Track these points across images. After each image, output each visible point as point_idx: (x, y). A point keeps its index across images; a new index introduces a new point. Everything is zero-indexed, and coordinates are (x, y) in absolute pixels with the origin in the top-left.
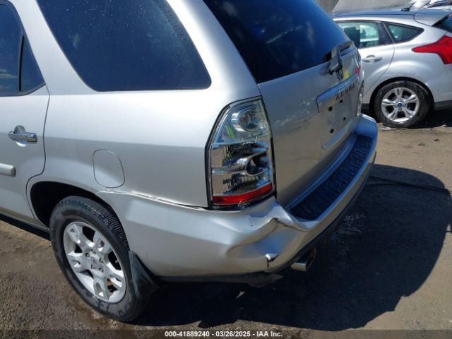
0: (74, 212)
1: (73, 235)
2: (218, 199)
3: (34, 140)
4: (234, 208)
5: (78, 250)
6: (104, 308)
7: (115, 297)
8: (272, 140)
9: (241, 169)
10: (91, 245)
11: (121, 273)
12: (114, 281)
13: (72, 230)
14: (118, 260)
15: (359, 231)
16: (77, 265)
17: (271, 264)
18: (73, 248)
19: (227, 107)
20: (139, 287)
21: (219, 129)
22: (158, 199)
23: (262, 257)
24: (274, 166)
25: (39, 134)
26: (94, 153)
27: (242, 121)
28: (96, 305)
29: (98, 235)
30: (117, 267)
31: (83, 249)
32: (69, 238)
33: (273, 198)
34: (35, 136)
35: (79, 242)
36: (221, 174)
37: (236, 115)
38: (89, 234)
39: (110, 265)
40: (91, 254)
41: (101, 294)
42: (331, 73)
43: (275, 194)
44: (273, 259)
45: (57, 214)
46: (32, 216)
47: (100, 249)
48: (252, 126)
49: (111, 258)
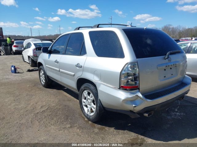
0: (86, 87)
1: (85, 94)
2: (122, 87)
3: (81, 67)
4: (126, 90)
5: (85, 99)
6: (88, 117)
7: (92, 114)
8: (139, 73)
9: (129, 79)
10: (89, 97)
11: (95, 106)
12: (93, 108)
13: (85, 93)
14: (95, 102)
15: (180, 118)
16: (84, 103)
17: (135, 108)
18: (84, 98)
19: (127, 63)
20: (99, 109)
21: (125, 68)
22: (107, 85)
23: (132, 105)
24: (139, 81)
25: (83, 66)
26: (94, 72)
27: (131, 67)
28: (87, 116)
29: (91, 94)
30: (94, 104)
31: (87, 98)
32: (84, 95)
33: (138, 90)
34: (82, 66)
35: (86, 96)
36: (124, 80)
37: (130, 65)
38: (89, 94)
39: (92, 104)
40: (88, 100)
41: (89, 113)
42: (165, 59)
43: (139, 89)
44: (135, 107)
45: (82, 87)
46: (75, 88)
47: (91, 99)
48: (134, 69)
49: (93, 101)
